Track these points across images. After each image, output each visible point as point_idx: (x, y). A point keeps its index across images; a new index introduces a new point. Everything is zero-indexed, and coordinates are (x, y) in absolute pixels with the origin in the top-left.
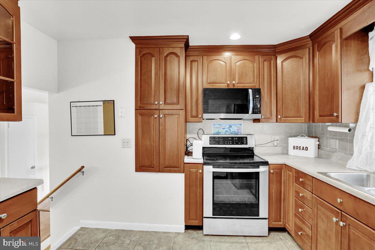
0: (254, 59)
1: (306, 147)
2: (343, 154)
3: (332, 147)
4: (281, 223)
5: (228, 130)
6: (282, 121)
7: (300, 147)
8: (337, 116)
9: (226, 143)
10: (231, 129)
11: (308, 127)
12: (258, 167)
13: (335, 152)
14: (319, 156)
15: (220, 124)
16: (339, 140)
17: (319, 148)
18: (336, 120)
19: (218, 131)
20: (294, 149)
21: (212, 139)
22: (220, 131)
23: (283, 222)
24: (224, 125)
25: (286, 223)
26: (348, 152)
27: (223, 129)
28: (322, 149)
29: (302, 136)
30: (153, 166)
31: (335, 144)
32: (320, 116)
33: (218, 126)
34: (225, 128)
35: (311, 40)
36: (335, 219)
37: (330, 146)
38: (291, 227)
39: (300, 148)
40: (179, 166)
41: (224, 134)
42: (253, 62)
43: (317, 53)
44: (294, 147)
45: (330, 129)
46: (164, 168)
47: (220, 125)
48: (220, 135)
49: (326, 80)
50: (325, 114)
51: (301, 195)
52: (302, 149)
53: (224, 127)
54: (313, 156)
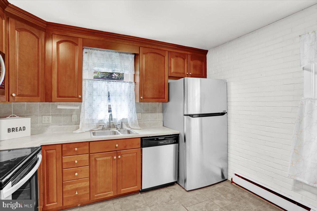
1: (23, 127)
7: (16, 128)
8: (81, 98)
13: (48, 126)
18: (79, 101)
25: (44, 205)
26: (62, 124)
32: (59, 96)
37: (41, 122)
38: (56, 200)
39: (16, 130)
44: (9, 130)
45: (59, 107)
51: (76, 161)
54: (29, 134)
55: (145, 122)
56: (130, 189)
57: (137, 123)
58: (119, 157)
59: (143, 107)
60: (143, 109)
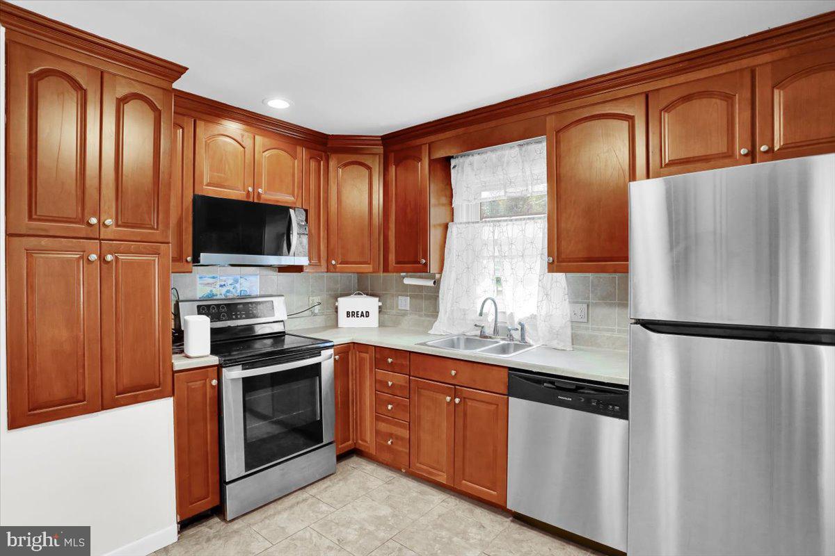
0: (296, 152)
1: (366, 312)
2: (417, 317)
3: (400, 308)
4: (350, 442)
5: (231, 288)
6: (337, 270)
7: (357, 312)
8: (425, 264)
9: (234, 317)
10: (238, 286)
11: (358, 280)
12: (319, 354)
13: (404, 315)
14: (382, 324)
15: (214, 275)
16: (412, 297)
17: (380, 312)
18: (423, 269)
19: (211, 291)
20: (348, 317)
21: (203, 309)
22: (214, 292)
23: (353, 440)
24: (224, 278)
25: (357, 440)
26: (423, 313)
27: (221, 286)
28: (386, 313)
29: (359, 294)
30: (80, 397)
31: (404, 303)
32: (398, 262)
33: (211, 281)
34: (224, 285)
35: (384, 145)
36: (448, 399)
37: (397, 307)
38: (369, 440)
39: (357, 314)
40: (160, 384)
41: (224, 297)
42: (294, 157)
43: (393, 169)
44: (348, 313)
45: (407, 281)
46: (117, 395)
47: (214, 278)
48: (215, 300)
49: (408, 210)
50: (406, 260)
51: (390, 383)
52: (361, 316)
53: (223, 283)
54: (376, 324)
55: (596, 333)
56: (472, 487)
57: (569, 332)
58: (457, 400)
59: (592, 286)
60: (592, 292)
